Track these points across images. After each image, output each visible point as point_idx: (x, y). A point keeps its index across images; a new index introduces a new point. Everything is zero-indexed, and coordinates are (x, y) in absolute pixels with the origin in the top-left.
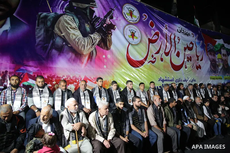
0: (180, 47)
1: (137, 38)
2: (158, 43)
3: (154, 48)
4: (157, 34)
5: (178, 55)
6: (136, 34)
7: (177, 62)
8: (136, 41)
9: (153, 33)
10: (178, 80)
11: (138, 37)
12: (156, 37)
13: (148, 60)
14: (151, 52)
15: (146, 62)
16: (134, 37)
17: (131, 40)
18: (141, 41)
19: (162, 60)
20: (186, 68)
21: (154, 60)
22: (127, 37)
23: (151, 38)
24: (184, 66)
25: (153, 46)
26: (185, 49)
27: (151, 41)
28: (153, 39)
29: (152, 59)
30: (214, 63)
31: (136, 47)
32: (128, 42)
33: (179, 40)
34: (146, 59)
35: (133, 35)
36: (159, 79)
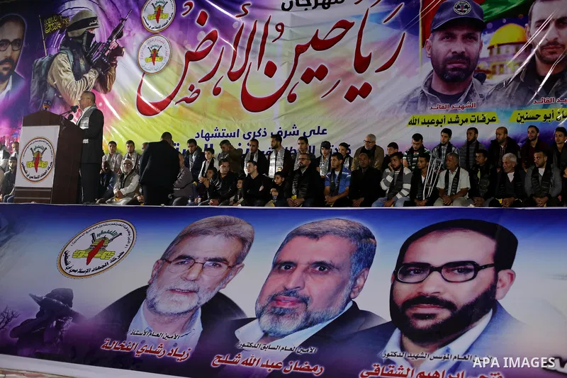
0: (280, 51)
1: (161, 58)
2: (210, 56)
3: (197, 70)
4: (212, 37)
5: (271, 70)
6: (160, 53)
7: (261, 87)
8: (159, 64)
9: (203, 35)
10: (252, 135)
11: (164, 55)
12: (207, 44)
13: (177, 98)
14: (189, 81)
15: (173, 102)
16: (157, 59)
18: (168, 64)
19: (217, 91)
20: (292, 98)
21: (196, 94)
22: (142, 62)
23: (194, 51)
24: (285, 95)
25: (198, 65)
26: (300, 50)
27: (191, 57)
28: (199, 50)
29: (189, 95)
32: (142, 70)
33: (282, 31)
34: (171, 98)
35: (154, 55)
36: (198, 134)
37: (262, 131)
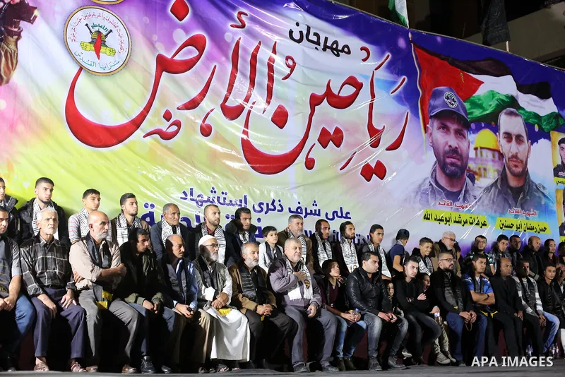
0: (293, 94)
1: (113, 52)
2: (196, 73)
3: (177, 89)
4: (196, 43)
5: (280, 118)
6: (109, 40)
7: (273, 142)
8: (107, 60)
9: (181, 37)
10: (264, 207)
11: (117, 48)
12: (190, 52)
13: (146, 126)
14: (163, 103)
15: (139, 133)
16: (103, 49)
17: (88, 56)
18: (125, 65)
19: (206, 131)
20: (310, 164)
21: (174, 128)
22: (74, 47)
23: (169, 56)
24: (301, 159)
25: (176, 82)
26: (315, 101)
27: (165, 65)
28: (177, 58)
29: (164, 126)
30: (452, 164)
31: (106, 82)
32: (77, 62)
33: (292, 68)
34: (136, 123)
35: (99, 42)
36: (184, 193)
37: (277, 204)
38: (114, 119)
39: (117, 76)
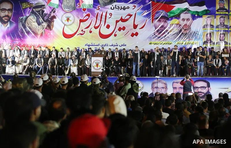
0: (111, 21)
1: (71, 21)
2: (88, 21)
3: (84, 25)
4: (88, 15)
5: (108, 27)
6: (70, 19)
8: (70, 22)
9: (85, 15)
10: (104, 45)
12: (87, 17)
13: (78, 33)
14: (81, 28)
15: (76, 35)
16: (69, 20)
17: (66, 22)
18: (73, 23)
19: (91, 32)
20: (115, 35)
21: (84, 33)
22: (64, 21)
23: (82, 19)
24: (113, 34)
26: (117, 22)
27: (81, 21)
28: (84, 19)
29: (81, 32)
30: (161, 30)
31: (69, 26)
32: (64, 24)
33: (111, 15)
34: (75, 33)
36: (86, 45)
37: (107, 45)
38: (71, 33)
39: (72, 25)
